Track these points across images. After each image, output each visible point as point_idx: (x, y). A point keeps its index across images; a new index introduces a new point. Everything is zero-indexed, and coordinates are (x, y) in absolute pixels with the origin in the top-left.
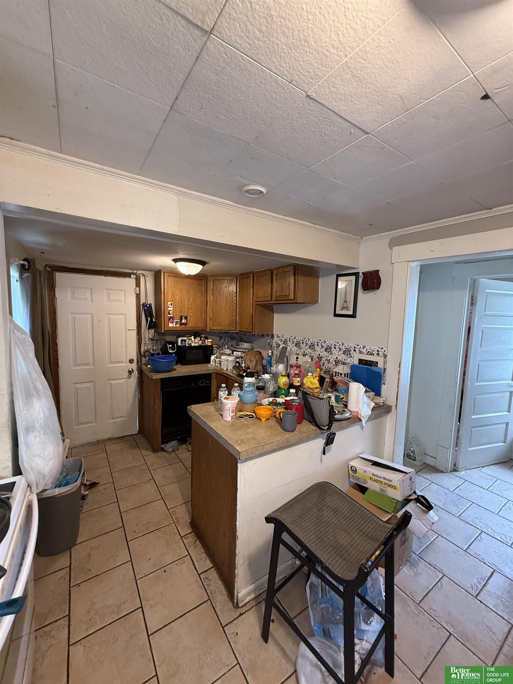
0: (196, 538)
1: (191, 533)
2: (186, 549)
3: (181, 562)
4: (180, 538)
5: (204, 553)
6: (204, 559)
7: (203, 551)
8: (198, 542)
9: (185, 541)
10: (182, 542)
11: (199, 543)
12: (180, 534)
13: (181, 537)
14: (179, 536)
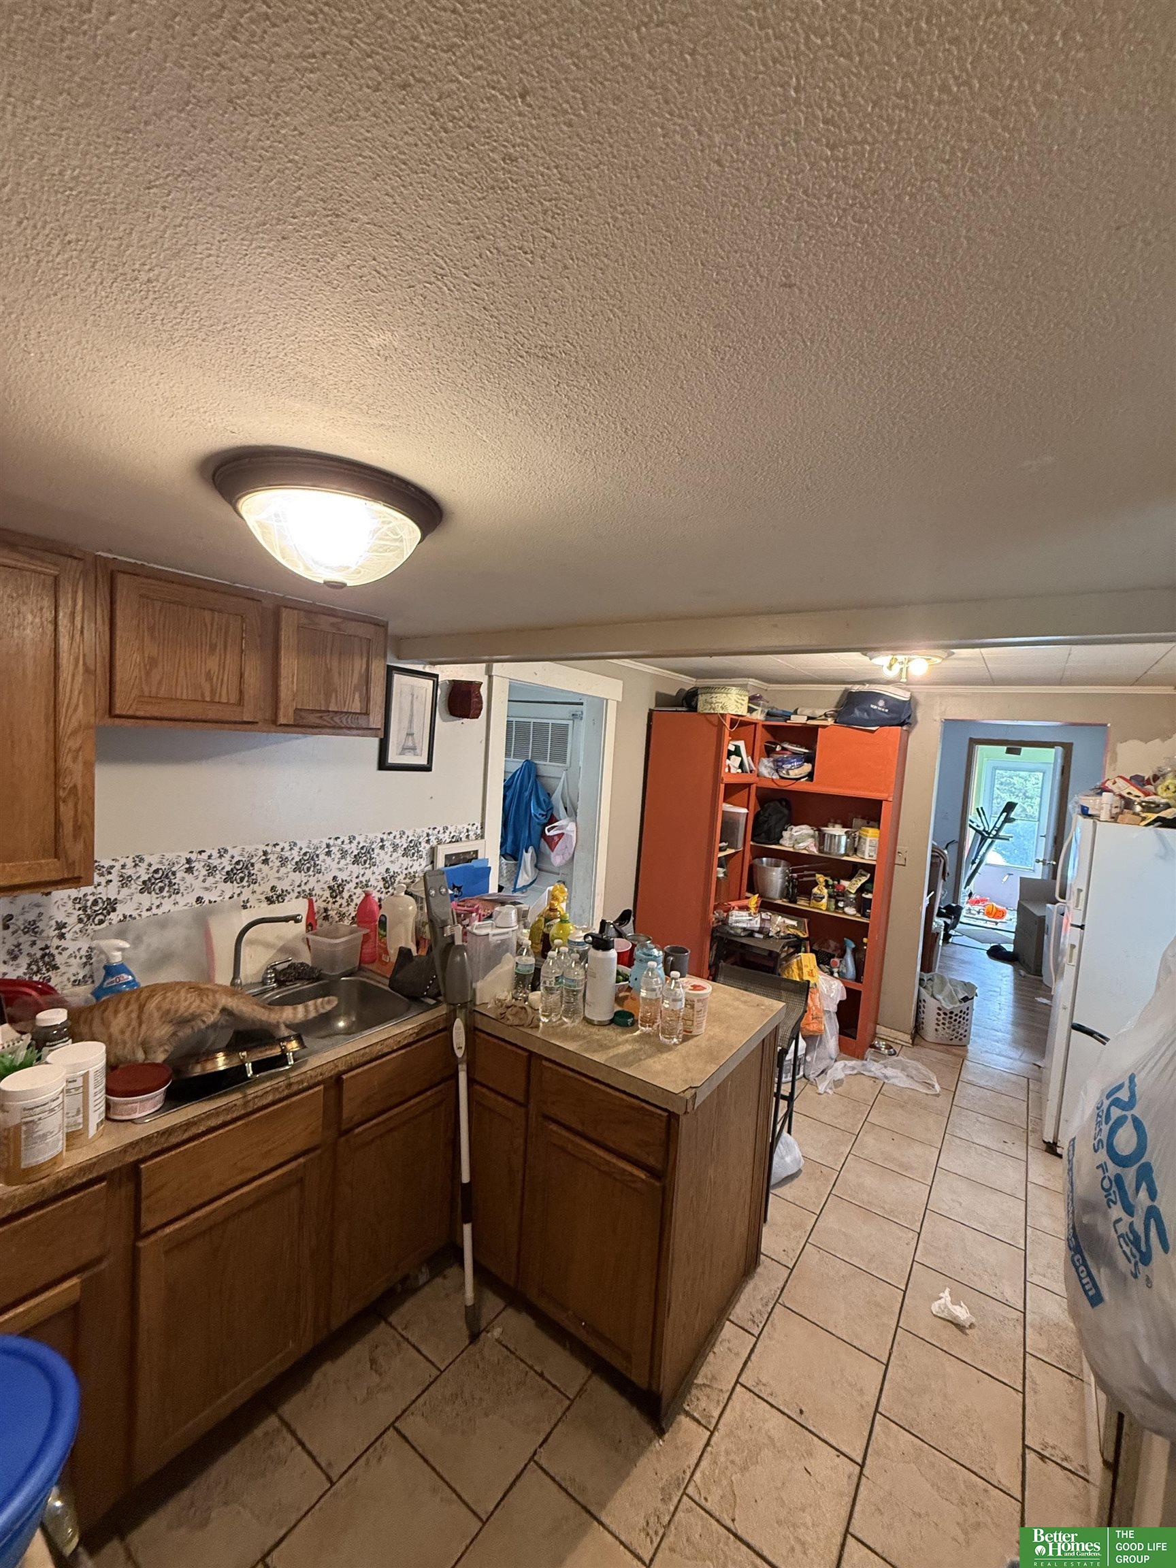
0: (694, 1391)
1: (687, 1414)
2: (729, 1398)
3: (763, 1388)
4: (716, 1433)
5: (715, 1350)
6: (726, 1344)
7: (711, 1355)
8: (699, 1381)
9: (716, 1414)
10: (722, 1421)
11: (701, 1373)
12: (708, 1444)
13: (712, 1433)
14: (714, 1439)
